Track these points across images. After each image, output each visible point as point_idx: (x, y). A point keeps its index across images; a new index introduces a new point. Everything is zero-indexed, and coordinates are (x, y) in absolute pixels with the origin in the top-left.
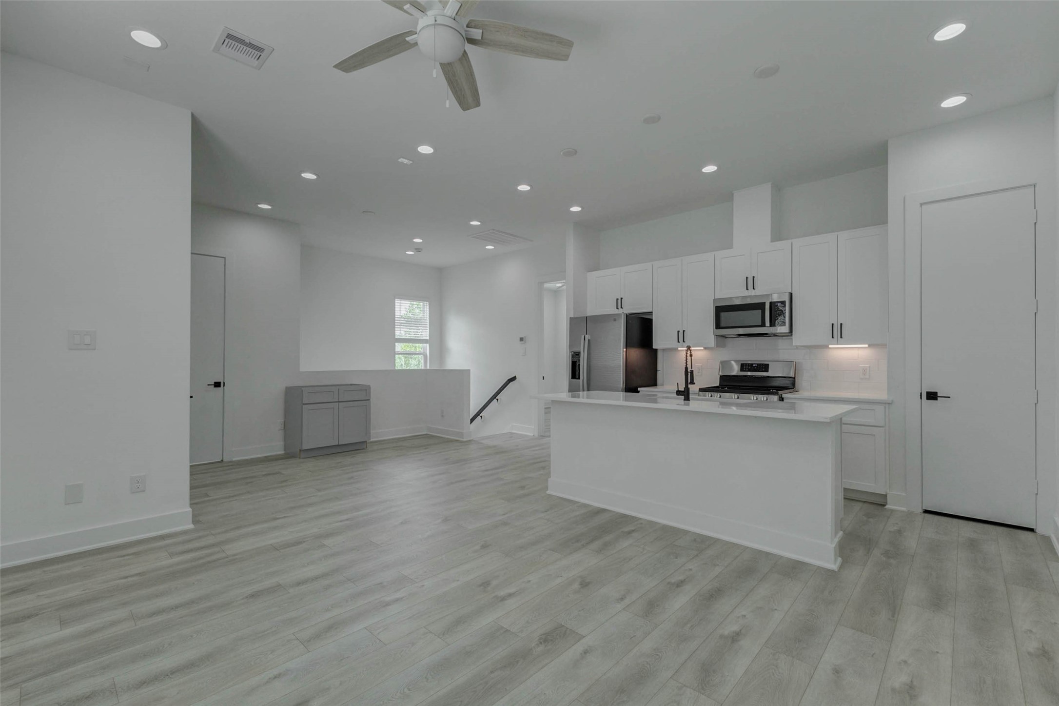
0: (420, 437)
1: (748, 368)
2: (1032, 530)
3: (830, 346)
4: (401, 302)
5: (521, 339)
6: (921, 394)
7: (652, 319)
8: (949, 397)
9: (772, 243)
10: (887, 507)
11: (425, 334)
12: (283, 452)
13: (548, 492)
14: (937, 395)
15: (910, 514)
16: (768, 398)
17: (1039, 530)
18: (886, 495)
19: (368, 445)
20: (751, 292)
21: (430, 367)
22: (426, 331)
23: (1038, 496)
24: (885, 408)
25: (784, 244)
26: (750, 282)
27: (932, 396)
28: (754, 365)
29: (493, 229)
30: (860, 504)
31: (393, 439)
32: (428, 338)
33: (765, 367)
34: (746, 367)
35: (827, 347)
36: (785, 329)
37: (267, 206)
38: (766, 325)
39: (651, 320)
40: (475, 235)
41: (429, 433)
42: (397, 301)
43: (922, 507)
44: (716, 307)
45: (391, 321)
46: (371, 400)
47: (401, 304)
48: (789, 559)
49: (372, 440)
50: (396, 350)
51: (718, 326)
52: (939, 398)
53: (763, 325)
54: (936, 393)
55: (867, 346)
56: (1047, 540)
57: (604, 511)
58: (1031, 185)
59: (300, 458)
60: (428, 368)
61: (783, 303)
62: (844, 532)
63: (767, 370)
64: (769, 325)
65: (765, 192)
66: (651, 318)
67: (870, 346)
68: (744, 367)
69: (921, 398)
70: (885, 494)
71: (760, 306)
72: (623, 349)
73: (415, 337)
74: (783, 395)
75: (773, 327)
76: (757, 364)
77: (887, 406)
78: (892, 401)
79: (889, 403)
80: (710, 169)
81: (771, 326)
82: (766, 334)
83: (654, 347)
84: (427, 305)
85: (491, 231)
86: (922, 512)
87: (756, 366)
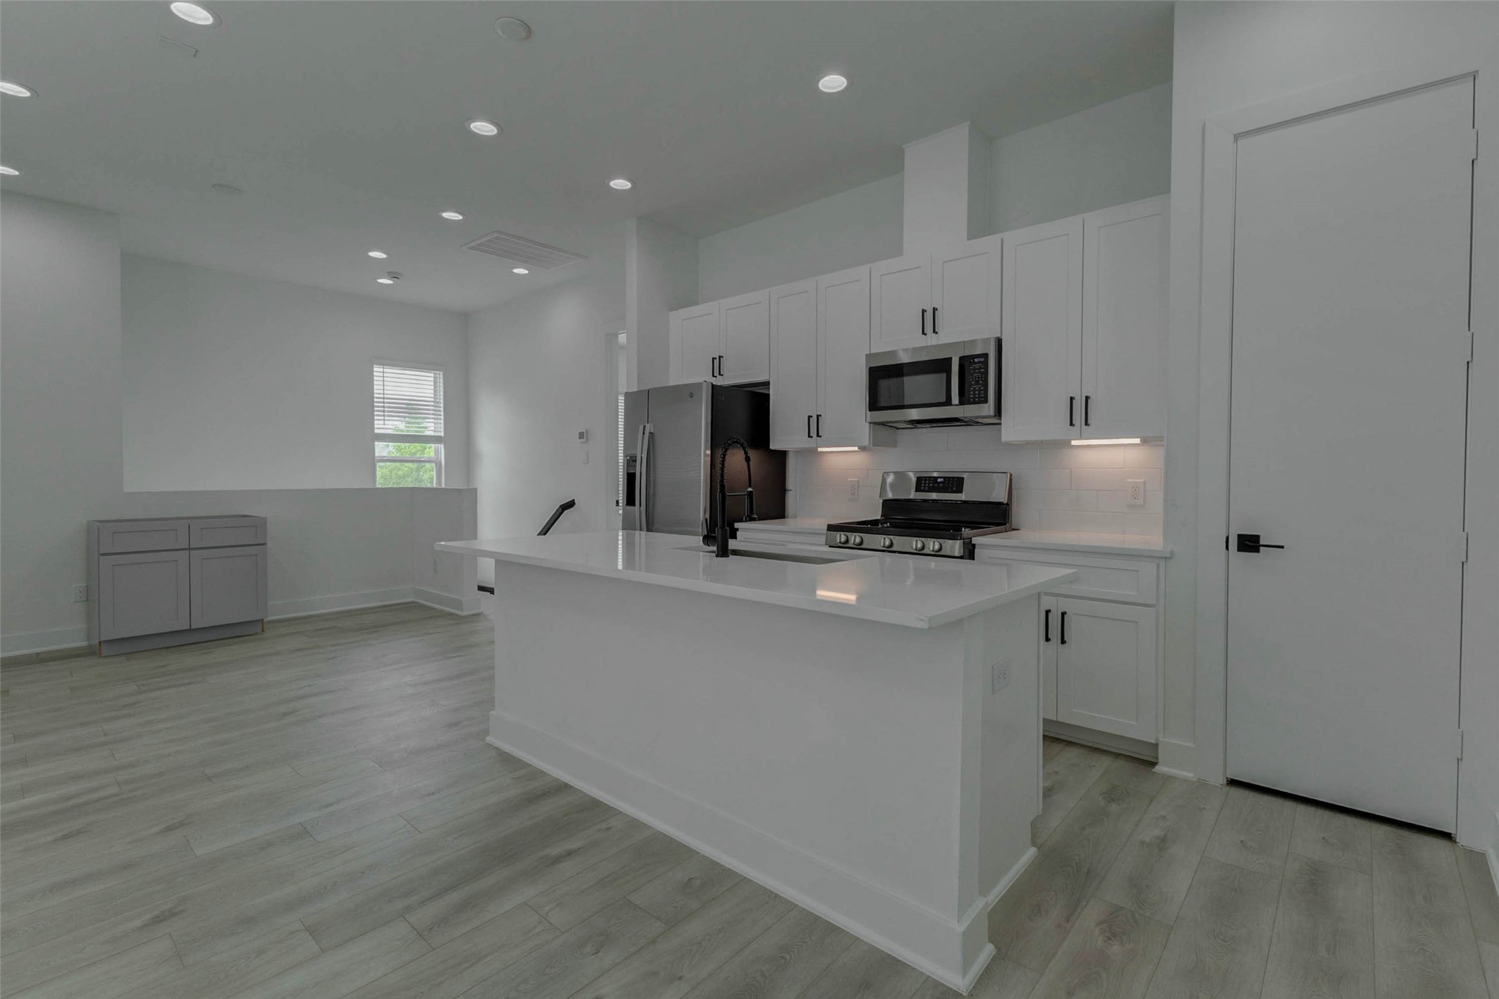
0: (397, 607)
1: (929, 486)
2: (1447, 836)
3: (1074, 443)
4: (385, 370)
5: (581, 435)
6: (1227, 539)
7: (769, 395)
8: (1282, 547)
9: (969, 242)
10: (1157, 769)
11: (432, 426)
12: (84, 644)
13: (489, 739)
14: (1259, 542)
15: (1202, 785)
16: (943, 545)
17: (1463, 839)
18: (1157, 745)
19: (265, 627)
20: (932, 340)
21: (445, 485)
22: (439, 421)
23: (1462, 764)
24: (1158, 565)
25: (989, 243)
26: (930, 320)
27: (1249, 544)
28: (939, 480)
29: (499, 232)
30: (1106, 761)
31: (331, 613)
32: (442, 434)
33: (955, 483)
34: (925, 484)
35: (1066, 444)
36: (988, 409)
37: (12, 170)
38: (953, 403)
39: (766, 397)
40: (473, 244)
41: (417, 600)
42: (377, 369)
43: (1225, 772)
44: (870, 368)
45: (365, 405)
46: (269, 545)
47: (385, 375)
48: (873, 950)
49: (270, 618)
50: (377, 455)
51: (874, 405)
52: (1261, 548)
53: (948, 402)
54: (1258, 537)
55: (1137, 441)
56: (1478, 861)
57: (564, 788)
58: (1464, 76)
59: (100, 656)
60: (443, 486)
61: (986, 356)
62: (1039, 849)
63: (960, 491)
64: (957, 402)
65: (957, 140)
66: (765, 391)
67: (1145, 441)
68: (924, 483)
69: (1227, 548)
70: (1153, 742)
71: (941, 366)
72: (706, 449)
73: (416, 431)
74: (973, 539)
75: (966, 406)
76: (944, 478)
77: (1162, 563)
78: (1172, 553)
79: (1166, 558)
80: (833, 83)
81: (962, 403)
82: (956, 420)
83: (773, 446)
84: (441, 376)
85: (495, 235)
86: (1225, 783)
87: (941, 482)
